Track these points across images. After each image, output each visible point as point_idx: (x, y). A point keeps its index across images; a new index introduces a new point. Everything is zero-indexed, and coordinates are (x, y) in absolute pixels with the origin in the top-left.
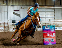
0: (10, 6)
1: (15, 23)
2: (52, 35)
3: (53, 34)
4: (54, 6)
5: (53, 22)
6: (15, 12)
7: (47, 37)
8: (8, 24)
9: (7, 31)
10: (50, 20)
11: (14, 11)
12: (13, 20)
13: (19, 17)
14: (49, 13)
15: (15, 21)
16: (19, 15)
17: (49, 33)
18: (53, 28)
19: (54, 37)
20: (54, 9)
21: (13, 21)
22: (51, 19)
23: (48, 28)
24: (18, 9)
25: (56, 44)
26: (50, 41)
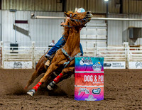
0: (6, 12)
1: (17, 49)
2: (96, 80)
5: (103, 52)
6: (19, 25)
7: (85, 83)
8: (1, 51)
10: (95, 45)
12: (13, 43)
13: (25, 36)
14: (94, 30)
15: (17, 45)
17: (90, 74)
18: (99, 63)
19: (101, 84)
20: (106, 21)
21: (12, 45)
22: (98, 42)
23: (87, 64)
24: (25, 19)
25: (105, 99)
26: (91, 94)
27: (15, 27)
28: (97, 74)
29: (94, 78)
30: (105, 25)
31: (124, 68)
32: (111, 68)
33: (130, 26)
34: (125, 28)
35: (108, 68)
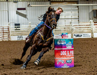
0: (11, 3)
1: (19, 27)
2: (68, 54)
3: (69, 52)
4: (77, 2)
7: (61, 56)
8: (8, 29)
9: (7, 40)
10: (71, 23)
11: (18, 9)
16: (25, 16)
17: (64, 50)
20: (78, 7)
21: (16, 25)
23: (62, 43)
24: (24, 7)
26: (65, 63)
27: (17, 13)
28: (69, 50)
29: (67, 53)
30: (77, 9)
31: (91, 37)
32: (82, 37)
33: (94, 9)
34: (91, 11)
35: (80, 37)
